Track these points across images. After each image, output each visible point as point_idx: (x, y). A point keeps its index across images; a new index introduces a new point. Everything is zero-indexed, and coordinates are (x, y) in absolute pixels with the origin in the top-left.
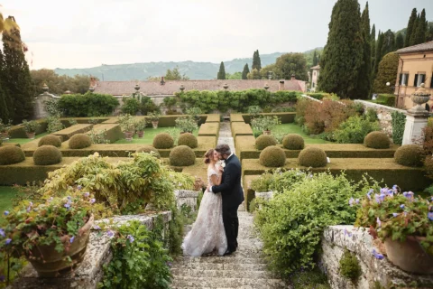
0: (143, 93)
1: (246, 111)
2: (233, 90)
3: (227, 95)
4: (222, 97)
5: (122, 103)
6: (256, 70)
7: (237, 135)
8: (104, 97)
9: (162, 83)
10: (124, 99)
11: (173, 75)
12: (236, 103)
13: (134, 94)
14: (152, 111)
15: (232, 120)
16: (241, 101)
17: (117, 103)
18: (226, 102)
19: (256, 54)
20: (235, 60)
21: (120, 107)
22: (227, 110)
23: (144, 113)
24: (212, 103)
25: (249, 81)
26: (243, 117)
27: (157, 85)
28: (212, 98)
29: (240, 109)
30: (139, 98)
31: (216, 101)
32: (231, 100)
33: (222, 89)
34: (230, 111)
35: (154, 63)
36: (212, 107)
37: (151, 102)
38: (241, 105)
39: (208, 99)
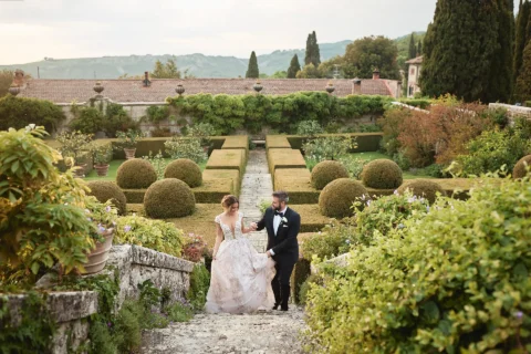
0: (109, 98)
1: (295, 131)
2: (270, 94)
3: (261, 102)
4: (251, 106)
5: (70, 116)
6: (311, 65)
7: (277, 167)
8: (36, 104)
9: (146, 83)
10: (74, 109)
11: (166, 71)
12: (277, 117)
13: (93, 100)
14: (126, 131)
15: (269, 145)
16: (285, 113)
17: (60, 116)
18: (258, 115)
19: (312, 37)
20: (276, 53)
21: (67, 122)
22: (259, 129)
23: (111, 134)
24: (234, 116)
25: (299, 81)
26: (289, 140)
27: (137, 86)
28: (234, 107)
29: (282, 128)
30: (101, 106)
31: (242, 113)
32: (268, 110)
33: (252, 93)
34: (265, 130)
35: (136, 57)
36: (234, 123)
37: (124, 114)
38: (286, 120)
39: (227, 109)
